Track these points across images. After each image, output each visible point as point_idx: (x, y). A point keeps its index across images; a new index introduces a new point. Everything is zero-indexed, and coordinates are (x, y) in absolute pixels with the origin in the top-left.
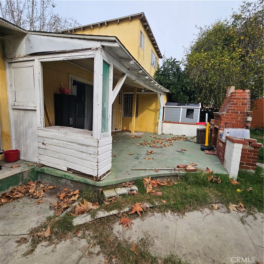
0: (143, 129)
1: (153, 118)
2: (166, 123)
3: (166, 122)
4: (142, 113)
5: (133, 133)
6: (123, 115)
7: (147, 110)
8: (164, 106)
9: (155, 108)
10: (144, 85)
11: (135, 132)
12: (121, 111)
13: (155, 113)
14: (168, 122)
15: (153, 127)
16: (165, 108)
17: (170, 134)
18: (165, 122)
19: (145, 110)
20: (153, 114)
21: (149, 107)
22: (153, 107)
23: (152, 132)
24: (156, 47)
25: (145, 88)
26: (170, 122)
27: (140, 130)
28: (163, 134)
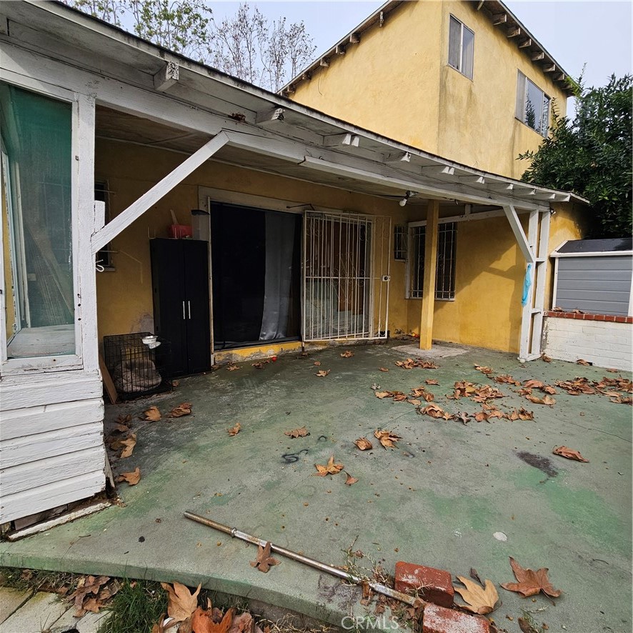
0: (473, 339)
1: (507, 300)
2: (561, 321)
3: (562, 316)
4: (470, 284)
5: (427, 350)
6: (410, 292)
7: (484, 273)
8: (554, 254)
9: (514, 264)
10: (380, 177)
11: (435, 343)
12: (386, 279)
13: (514, 281)
14: (570, 316)
15: (506, 334)
16: (557, 261)
17: (580, 362)
18: (560, 314)
19: (478, 274)
20: (508, 286)
21: (492, 262)
22: (507, 260)
23: (505, 348)
24: (539, 57)
25: (408, 192)
26: (579, 316)
27: (462, 339)
28: (544, 359)
